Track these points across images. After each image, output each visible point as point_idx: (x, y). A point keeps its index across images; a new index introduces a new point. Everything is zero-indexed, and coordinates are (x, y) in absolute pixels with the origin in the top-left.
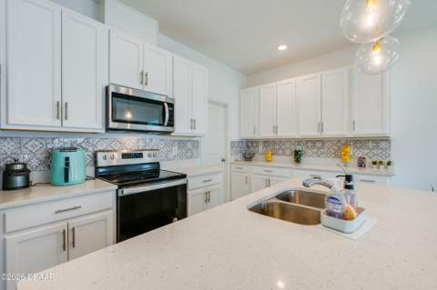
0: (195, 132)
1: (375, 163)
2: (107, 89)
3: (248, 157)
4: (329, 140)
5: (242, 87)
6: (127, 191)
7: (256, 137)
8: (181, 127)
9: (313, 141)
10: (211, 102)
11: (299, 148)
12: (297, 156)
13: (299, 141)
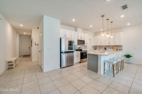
1: (119, 50)
2: (78, 40)
3: (95, 49)
4: (111, 46)
5: (94, 36)
6: (82, 52)
8: (86, 44)
9: (108, 46)
13: (106, 46)
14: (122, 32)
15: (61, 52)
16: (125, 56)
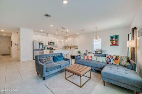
1: (77, 48)
2: (49, 42)
3: (65, 48)
8: (55, 45)
11: (70, 47)
14: (78, 37)
15: (33, 50)
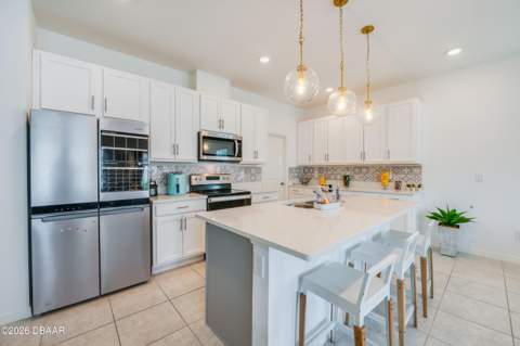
0: (258, 161)
1: (409, 186)
2: (199, 133)
3: (305, 182)
4: (373, 167)
5: (299, 121)
6: (213, 200)
7: (311, 164)
9: (360, 168)
10: (270, 135)
11: (348, 173)
12: (346, 181)
13: (348, 168)
16: (435, 217)
